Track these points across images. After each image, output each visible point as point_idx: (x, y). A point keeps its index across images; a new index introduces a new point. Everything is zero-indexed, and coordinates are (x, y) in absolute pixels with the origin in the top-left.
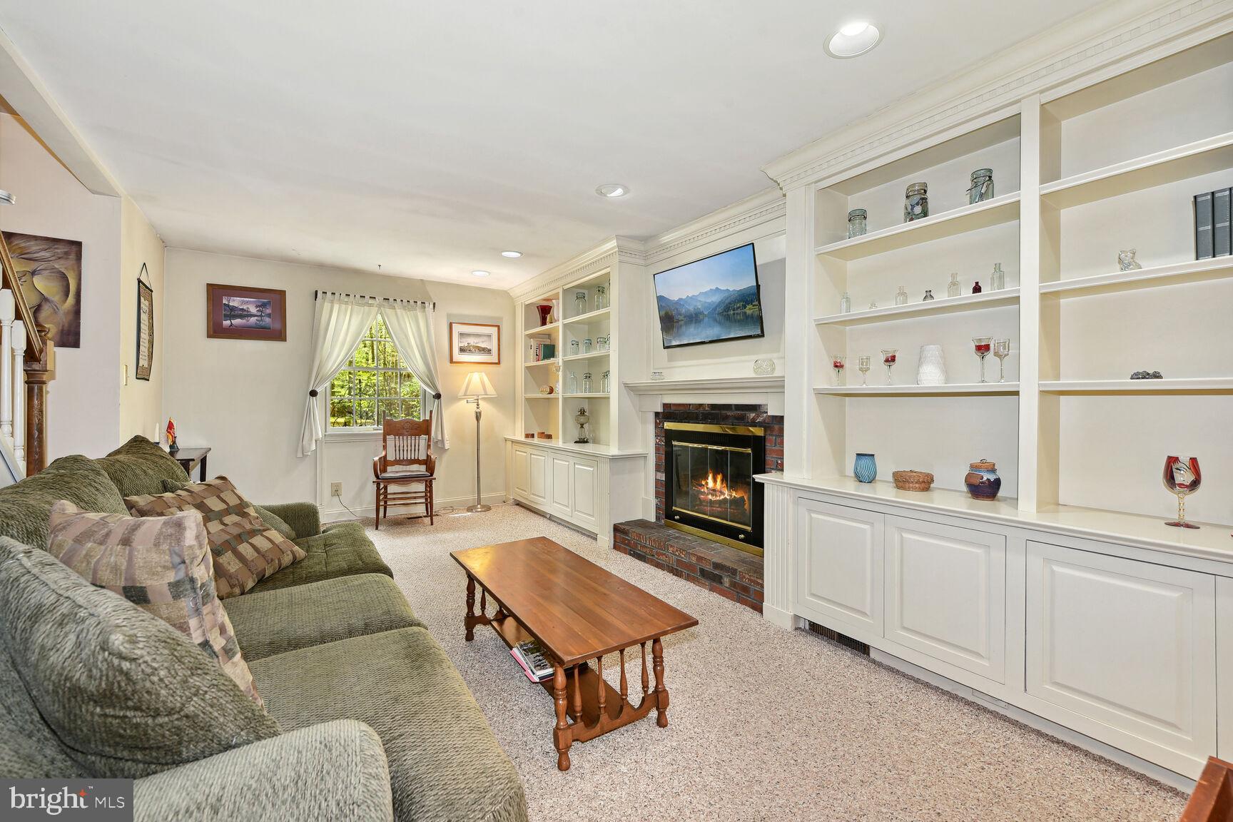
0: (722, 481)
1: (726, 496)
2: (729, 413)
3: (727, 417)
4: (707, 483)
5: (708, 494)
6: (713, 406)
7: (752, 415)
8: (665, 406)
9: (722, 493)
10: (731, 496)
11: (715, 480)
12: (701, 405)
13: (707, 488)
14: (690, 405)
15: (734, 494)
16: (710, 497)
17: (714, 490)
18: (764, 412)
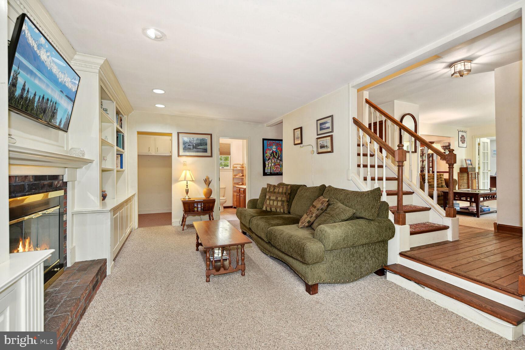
6: (36, 178)
7: (56, 182)
12: (26, 177)
14: (16, 177)
18: (61, 180)
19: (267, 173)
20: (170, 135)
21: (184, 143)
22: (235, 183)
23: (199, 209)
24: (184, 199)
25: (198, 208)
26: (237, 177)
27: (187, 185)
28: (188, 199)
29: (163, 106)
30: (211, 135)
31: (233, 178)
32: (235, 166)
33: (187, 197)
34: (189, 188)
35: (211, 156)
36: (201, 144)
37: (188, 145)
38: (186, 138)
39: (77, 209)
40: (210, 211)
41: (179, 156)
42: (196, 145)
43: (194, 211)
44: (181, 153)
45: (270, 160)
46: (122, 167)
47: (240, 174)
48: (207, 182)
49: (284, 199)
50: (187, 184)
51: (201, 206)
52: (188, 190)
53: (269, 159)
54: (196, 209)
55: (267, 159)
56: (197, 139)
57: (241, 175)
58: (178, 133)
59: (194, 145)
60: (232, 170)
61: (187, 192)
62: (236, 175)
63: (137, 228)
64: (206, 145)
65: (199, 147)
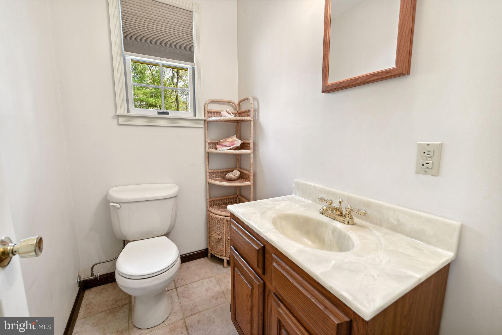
22: (214, 174)
26: (222, 150)
31: (208, 155)
32: (213, 107)
47: (234, 138)
57: (238, 143)
60: (202, 124)
62: (217, 143)
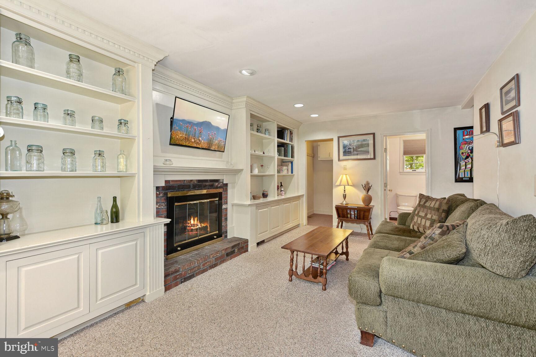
0: (197, 220)
1: (199, 226)
2: (207, 184)
3: (206, 186)
4: (191, 222)
5: (191, 227)
6: (199, 181)
7: (217, 184)
8: (166, 182)
9: (197, 225)
10: (202, 226)
11: (194, 220)
12: (191, 181)
13: (191, 224)
14: (184, 180)
15: (203, 225)
16: (192, 228)
17: (194, 225)
18: (221, 182)
19: (464, 179)
20: (331, 140)
21: (344, 147)
23: (353, 216)
24: (341, 204)
25: (351, 214)
27: (345, 190)
28: (345, 204)
29: (317, 115)
30: (374, 134)
33: (344, 203)
34: (346, 192)
35: (374, 158)
36: (362, 146)
37: (348, 149)
38: (346, 142)
39: (236, 202)
40: (365, 221)
41: (339, 160)
42: (356, 147)
43: (347, 217)
44: (342, 157)
45: (470, 158)
46: (292, 172)
48: (367, 188)
49: (435, 217)
50: (345, 188)
51: (354, 213)
52: (345, 195)
53: (467, 157)
54: (349, 216)
55: (464, 157)
56: (358, 141)
58: (339, 138)
59: (355, 148)
61: (345, 197)
63: (305, 225)
64: (368, 146)
65: (360, 150)
